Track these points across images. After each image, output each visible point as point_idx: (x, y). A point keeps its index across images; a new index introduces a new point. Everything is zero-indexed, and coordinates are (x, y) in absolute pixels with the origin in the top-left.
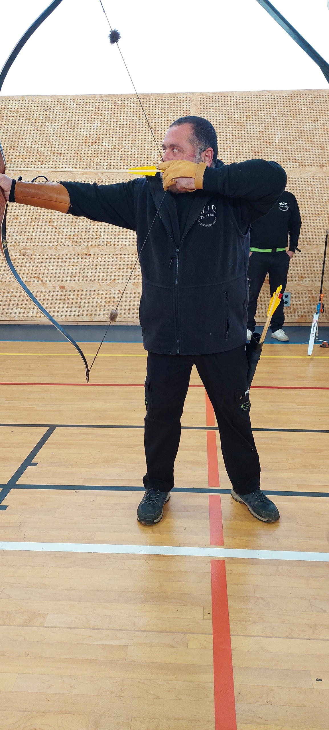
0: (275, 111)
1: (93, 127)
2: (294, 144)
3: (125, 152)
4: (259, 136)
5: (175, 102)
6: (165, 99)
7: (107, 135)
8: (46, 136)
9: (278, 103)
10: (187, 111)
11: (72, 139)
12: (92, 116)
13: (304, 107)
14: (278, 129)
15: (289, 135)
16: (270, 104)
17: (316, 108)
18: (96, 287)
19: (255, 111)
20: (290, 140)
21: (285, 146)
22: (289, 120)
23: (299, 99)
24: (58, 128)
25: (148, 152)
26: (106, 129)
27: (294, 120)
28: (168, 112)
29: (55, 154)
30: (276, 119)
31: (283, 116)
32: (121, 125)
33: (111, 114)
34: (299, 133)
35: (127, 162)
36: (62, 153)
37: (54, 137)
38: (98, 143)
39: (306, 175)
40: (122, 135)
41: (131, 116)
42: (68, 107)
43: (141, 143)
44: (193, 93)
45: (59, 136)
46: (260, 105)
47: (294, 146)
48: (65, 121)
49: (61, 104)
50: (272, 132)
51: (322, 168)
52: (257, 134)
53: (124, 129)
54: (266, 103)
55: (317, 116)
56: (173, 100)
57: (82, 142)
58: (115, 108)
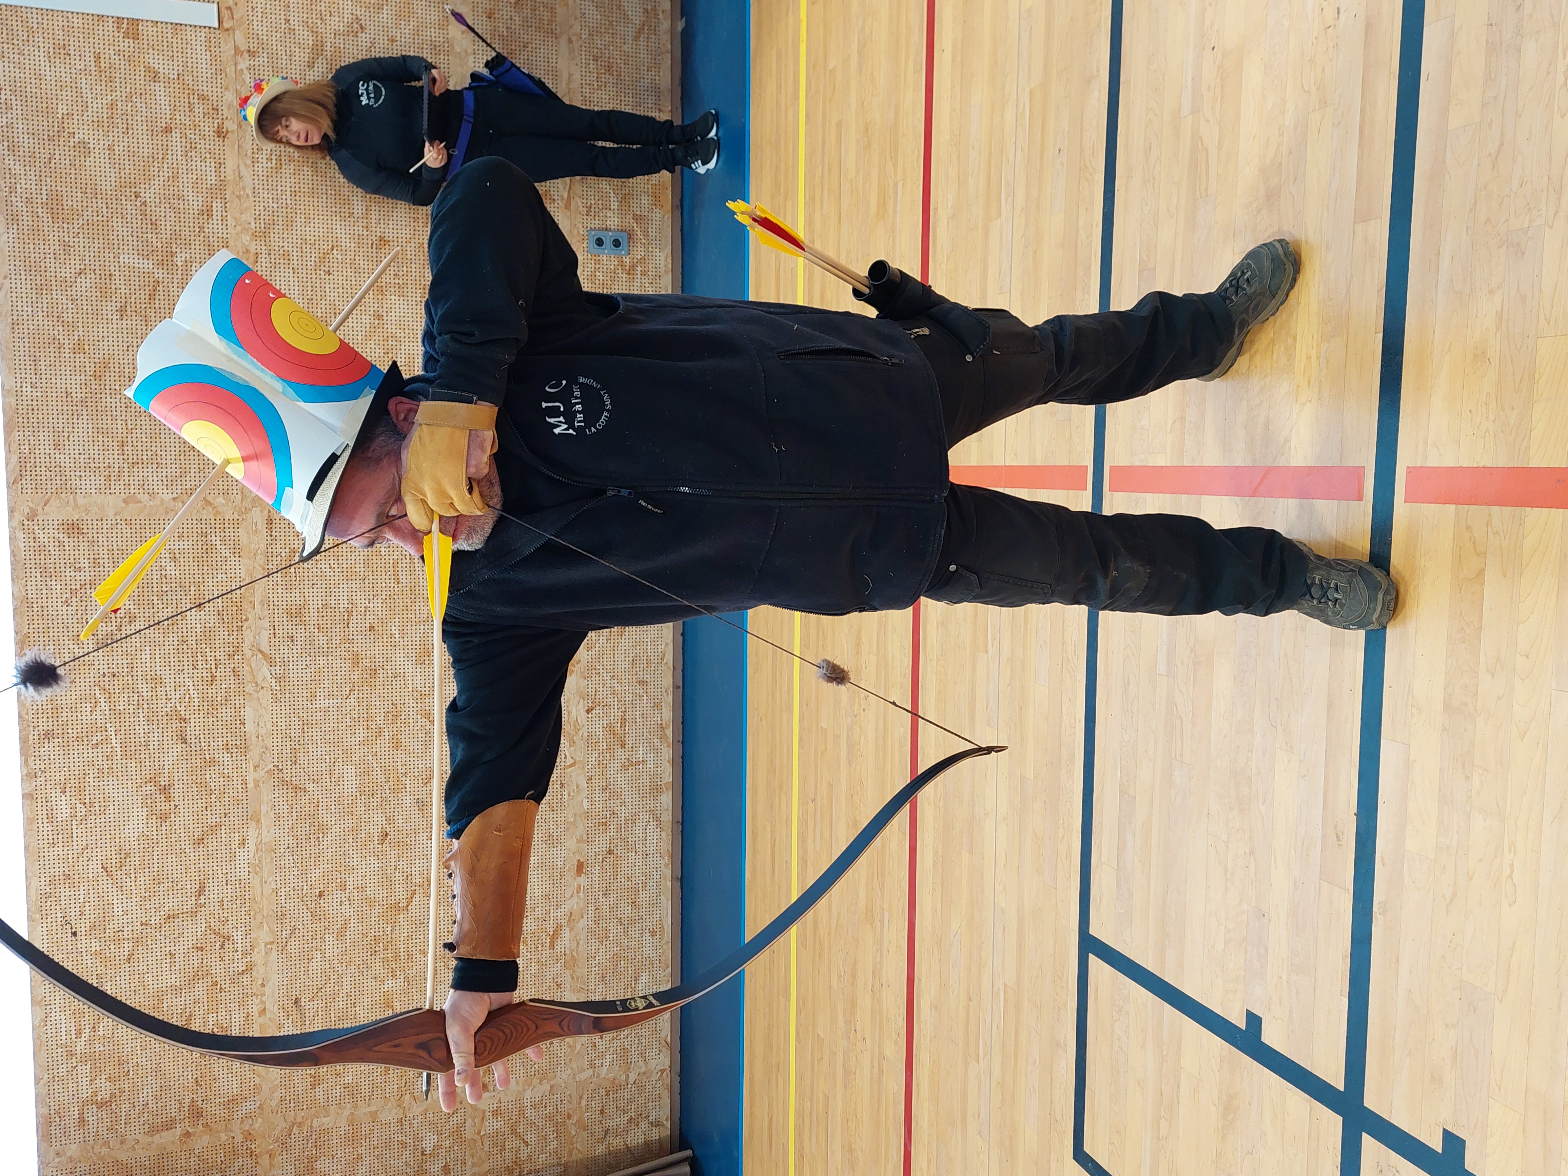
0: (58, 270)
1: (121, 799)
2: (158, 213)
3: (192, 704)
4: (134, 318)
5: (38, 562)
6: (30, 592)
8: (149, 931)
9: (32, 260)
10: (66, 527)
11: (156, 857)
12: (87, 801)
13: (43, 183)
14: (112, 260)
15: (130, 230)
16: (38, 282)
17: (47, 147)
18: (577, 778)
19: (61, 328)
20: (144, 226)
21: (164, 241)
22: (86, 227)
23: (19, 199)
24: (124, 897)
25: (190, 639)
26: (124, 761)
27: (85, 214)
28: (69, 583)
29: (202, 901)
30: (83, 267)
31: (72, 244)
32: (113, 716)
33: (81, 747)
34: (124, 198)
35: (219, 699)
36: (197, 882)
37: (153, 906)
38: (167, 783)
39: (248, 181)
40: (141, 715)
41: (83, 688)
42: (61, 870)
43: (162, 660)
44: (11, 511)
45: (147, 894)
46: (40, 314)
47: (163, 214)
48: (105, 878)
49: (53, 891)
50: (122, 278)
51: (227, 132)
52: (129, 322)
53: (122, 708)
54: (34, 296)
55: (72, 144)
56: (33, 570)
57: (164, 828)
58: (60, 736)
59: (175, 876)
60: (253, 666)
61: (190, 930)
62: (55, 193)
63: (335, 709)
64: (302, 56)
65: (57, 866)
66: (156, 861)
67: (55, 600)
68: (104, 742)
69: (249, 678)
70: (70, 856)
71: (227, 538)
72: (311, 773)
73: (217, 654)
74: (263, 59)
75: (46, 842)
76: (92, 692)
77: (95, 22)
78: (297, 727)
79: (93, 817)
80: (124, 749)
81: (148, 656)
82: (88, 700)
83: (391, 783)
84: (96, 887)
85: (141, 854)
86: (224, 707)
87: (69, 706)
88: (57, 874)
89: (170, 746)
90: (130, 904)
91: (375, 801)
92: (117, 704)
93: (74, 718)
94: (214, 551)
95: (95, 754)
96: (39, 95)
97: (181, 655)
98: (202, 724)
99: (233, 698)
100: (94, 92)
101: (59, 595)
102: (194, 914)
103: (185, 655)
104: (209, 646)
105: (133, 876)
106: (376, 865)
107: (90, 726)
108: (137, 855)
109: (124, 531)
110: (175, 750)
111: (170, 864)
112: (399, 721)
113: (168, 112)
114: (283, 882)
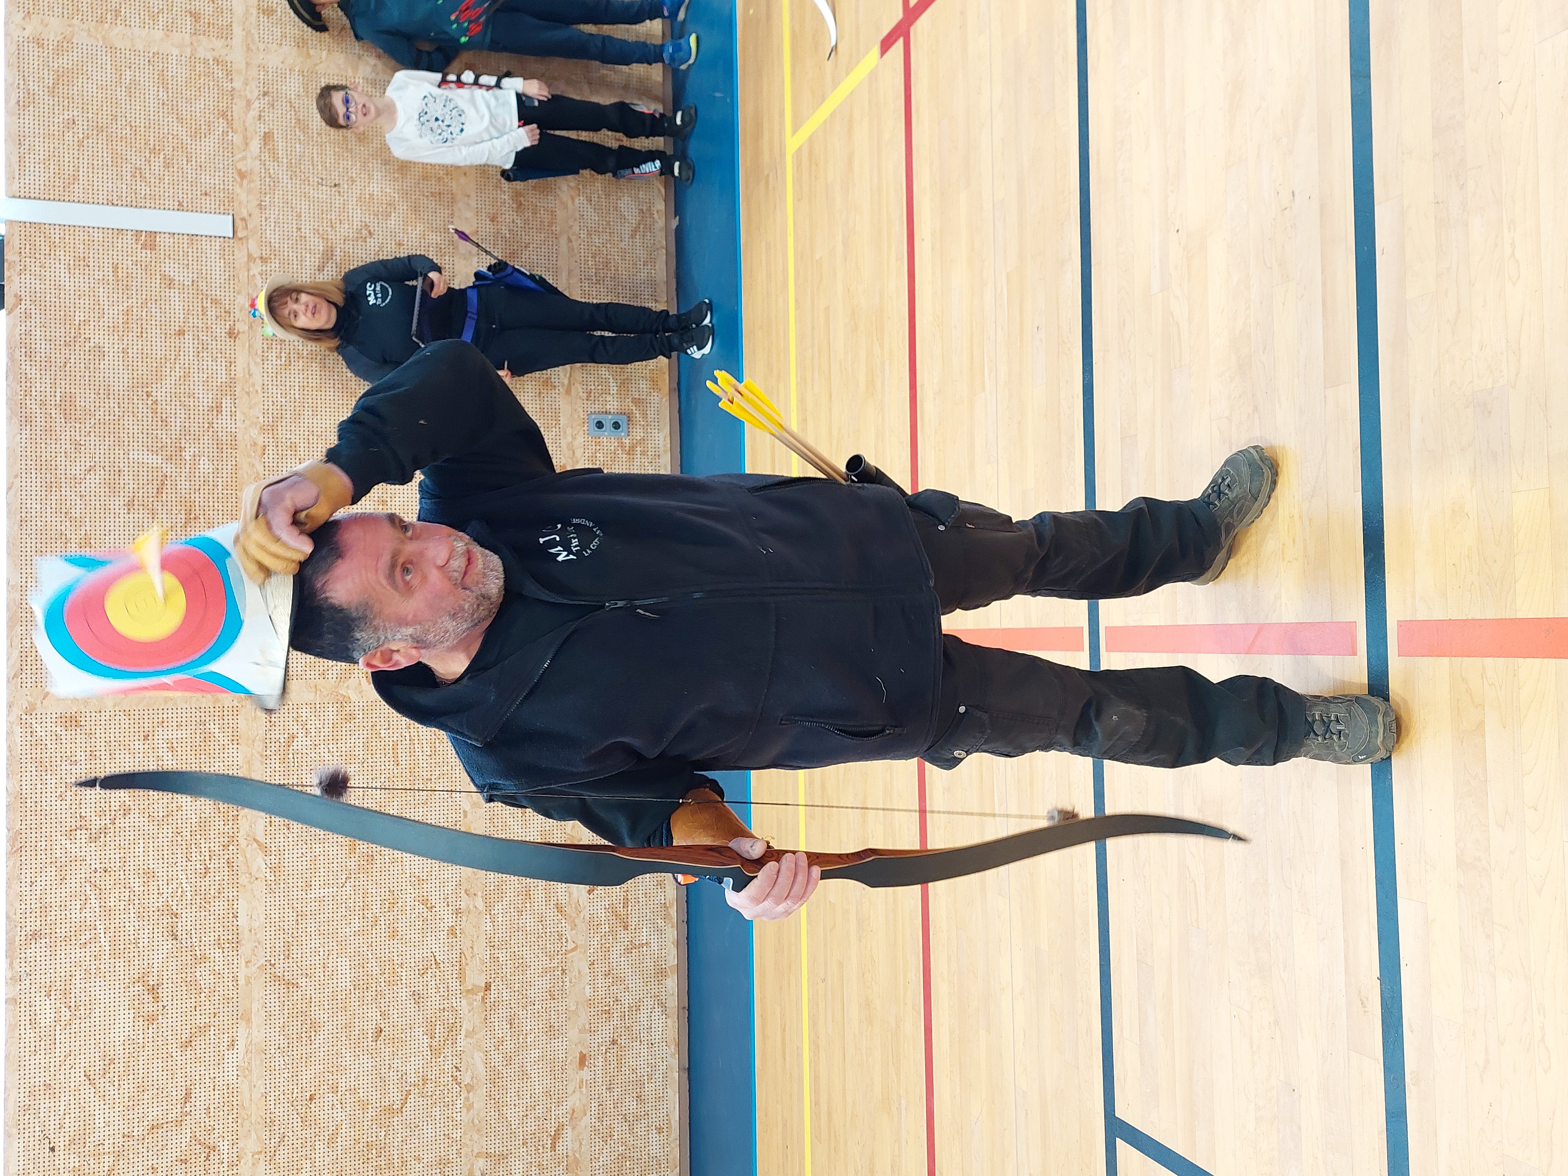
0: (68, 467)
1: (107, 1001)
2: (168, 411)
3: (184, 898)
4: (141, 511)
5: (34, 756)
6: (24, 787)
7: (131, 955)
8: (131, 1143)
9: (43, 459)
10: (63, 720)
11: (141, 1063)
12: (72, 1004)
13: (58, 386)
14: (122, 456)
15: (140, 427)
16: (48, 480)
17: (63, 352)
18: (579, 963)
19: (68, 524)
20: (155, 423)
21: (173, 437)
22: (97, 426)
23: (33, 401)
24: (107, 1107)
25: (184, 830)
26: (112, 961)
27: (97, 413)
28: (64, 776)
29: (188, 1109)
30: (92, 464)
31: (83, 443)
32: (103, 914)
33: (68, 947)
34: (135, 398)
35: (212, 892)
36: (184, 1089)
37: (136, 1116)
38: (155, 982)
39: (258, 379)
40: (132, 911)
41: (73, 885)
42: (41, 1079)
43: (156, 853)
44: (10, 706)
45: (131, 1103)
46: (49, 510)
47: (173, 412)
48: (87, 1087)
49: (32, 1103)
50: (131, 473)
51: (239, 333)
52: (136, 516)
53: (112, 904)
54: (44, 493)
55: (87, 349)
56: (29, 765)
57: (151, 1030)
58: (48, 936)
59: (160, 1082)
60: (248, 856)
61: (174, 1141)
62: (68, 395)
63: (331, 898)
64: (312, 261)
65: (37, 1075)
66: (141, 1067)
67: (49, 794)
68: (93, 941)
69: (243, 868)
70: (52, 1065)
71: (226, 726)
72: (304, 967)
73: (212, 845)
74: (274, 265)
75: (27, 1050)
76: (83, 890)
77: (115, 236)
78: (291, 918)
79: (78, 1021)
80: (113, 947)
81: (141, 850)
82: (78, 897)
83: (387, 975)
84: (77, 1097)
85: (126, 1060)
86: (216, 900)
87: (58, 904)
88: (37, 1084)
89: (160, 943)
90: (112, 1114)
91: (369, 995)
92: (107, 900)
93: (63, 916)
94: (212, 739)
95: (83, 954)
96: (57, 304)
97: (175, 847)
98: (193, 919)
99: (226, 890)
100: (111, 299)
101: (54, 790)
102: (179, 1123)
103: (179, 847)
104: (203, 837)
105: (116, 1084)
106: (370, 1064)
107: (78, 924)
108: (121, 1061)
109: (122, 722)
110: (165, 947)
111: (155, 1070)
112: (396, 909)
113: (182, 316)
114: (273, 1085)
